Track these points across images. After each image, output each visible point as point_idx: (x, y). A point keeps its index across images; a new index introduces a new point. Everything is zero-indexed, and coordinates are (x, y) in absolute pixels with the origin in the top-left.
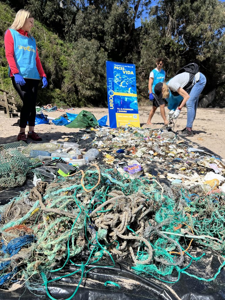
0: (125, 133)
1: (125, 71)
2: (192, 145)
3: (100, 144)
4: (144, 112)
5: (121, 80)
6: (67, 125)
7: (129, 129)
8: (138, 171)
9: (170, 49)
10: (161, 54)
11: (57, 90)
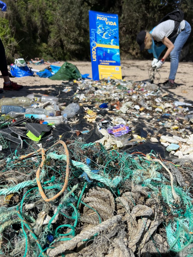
0: (108, 86)
1: (108, 22)
2: (178, 98)
3: (82, 97)
4: (124, 65)
5: (103, 31)
6: (51, 78)
7: (112, 81)
8: (125, 133)
9: (149, 4)
10: (141, 9)
11: (44, 44)
